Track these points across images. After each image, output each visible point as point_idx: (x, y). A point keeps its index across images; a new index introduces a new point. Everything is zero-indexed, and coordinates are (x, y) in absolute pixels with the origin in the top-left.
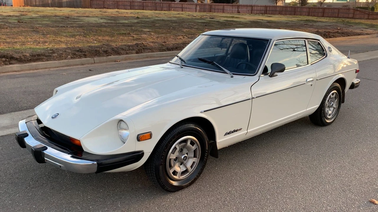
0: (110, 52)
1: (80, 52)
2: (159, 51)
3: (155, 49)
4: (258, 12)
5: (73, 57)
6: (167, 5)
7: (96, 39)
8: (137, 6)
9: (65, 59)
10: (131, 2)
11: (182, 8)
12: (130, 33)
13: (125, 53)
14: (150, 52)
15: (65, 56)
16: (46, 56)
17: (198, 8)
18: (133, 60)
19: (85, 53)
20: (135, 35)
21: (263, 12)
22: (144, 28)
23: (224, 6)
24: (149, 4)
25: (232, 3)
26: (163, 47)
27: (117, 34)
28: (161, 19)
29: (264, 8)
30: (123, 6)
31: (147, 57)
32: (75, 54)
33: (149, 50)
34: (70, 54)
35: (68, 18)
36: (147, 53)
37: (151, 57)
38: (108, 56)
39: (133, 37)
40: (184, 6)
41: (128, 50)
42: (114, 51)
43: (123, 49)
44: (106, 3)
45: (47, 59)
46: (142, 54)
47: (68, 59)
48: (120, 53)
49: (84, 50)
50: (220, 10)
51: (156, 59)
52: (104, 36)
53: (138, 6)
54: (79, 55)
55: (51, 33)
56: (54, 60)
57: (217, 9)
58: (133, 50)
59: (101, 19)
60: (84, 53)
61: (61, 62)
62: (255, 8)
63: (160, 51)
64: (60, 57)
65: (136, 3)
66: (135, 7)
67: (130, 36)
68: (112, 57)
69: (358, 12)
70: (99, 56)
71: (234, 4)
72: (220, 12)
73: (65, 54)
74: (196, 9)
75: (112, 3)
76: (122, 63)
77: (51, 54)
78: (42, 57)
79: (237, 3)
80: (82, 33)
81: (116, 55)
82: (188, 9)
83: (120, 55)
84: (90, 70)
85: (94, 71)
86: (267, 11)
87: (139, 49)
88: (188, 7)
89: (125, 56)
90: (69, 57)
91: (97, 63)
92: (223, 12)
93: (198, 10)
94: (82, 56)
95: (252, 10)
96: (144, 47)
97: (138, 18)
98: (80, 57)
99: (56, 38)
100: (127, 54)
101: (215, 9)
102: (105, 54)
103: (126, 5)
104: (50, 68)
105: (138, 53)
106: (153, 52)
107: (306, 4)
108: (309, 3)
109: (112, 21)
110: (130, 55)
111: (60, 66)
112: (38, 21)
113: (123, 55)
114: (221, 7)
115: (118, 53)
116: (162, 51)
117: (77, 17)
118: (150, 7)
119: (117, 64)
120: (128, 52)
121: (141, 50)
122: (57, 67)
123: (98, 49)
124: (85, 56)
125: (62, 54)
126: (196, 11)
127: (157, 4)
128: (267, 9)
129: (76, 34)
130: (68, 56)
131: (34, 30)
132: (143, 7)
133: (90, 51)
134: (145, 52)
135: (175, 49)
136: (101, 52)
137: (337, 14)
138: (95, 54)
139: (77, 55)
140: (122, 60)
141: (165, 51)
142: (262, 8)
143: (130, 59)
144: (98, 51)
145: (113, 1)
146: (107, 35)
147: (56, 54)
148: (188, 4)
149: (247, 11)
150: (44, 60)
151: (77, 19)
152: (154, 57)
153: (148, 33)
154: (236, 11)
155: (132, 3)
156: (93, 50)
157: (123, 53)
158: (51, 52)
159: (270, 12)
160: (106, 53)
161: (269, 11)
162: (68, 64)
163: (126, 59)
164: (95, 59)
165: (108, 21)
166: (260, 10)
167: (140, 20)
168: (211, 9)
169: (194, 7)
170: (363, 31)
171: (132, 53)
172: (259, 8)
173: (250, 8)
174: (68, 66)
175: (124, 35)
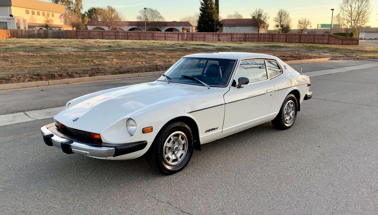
0: (65, 75)
1: (37, 76)
2: (111, 74)
3: (108, 73)
4: (237, 40)
5: (30, 80)
6: (151, 34)
7: (59, 65)
8: (121, 36)
9: (23, 82)
10: (115, 32)
11: (165, 37)
12: (93, 60)
13: (78, 76)
14: (102, 75)
15: (23, 79)
16: (6, 80)
17: (180, 37)
18: (85, 82)
19: (42, 77)
20: (98, 61)
21: (243, 39)
22: (109, 56)
23: (205, 34)
24: (133, 33)
25: (216, 32)
26: (116, 71)
27: (80, 61)
28: (132, 47)
29: (243, 36)
30: (107, 36)
31: (99, 80)
32: (32, 78)
33: (102, 74)
34: (27, 78)
35: (43, 47)
36: (99, 76)
37: (102, 80)
38: (62, 79)
39: (95, 63)
40: (166, 36)
41: (82, 74)
42: (68, 75)
43: (77, 73)
44: (92, 33)
45: (6, 82)
46: (95, 77)
47: (25, 82)
48: (74, 77)
49: (41, 75)
50: (201, 38)
51: (106, 80)
52: (68, 63)
53: (123, 36)
54: (36, 79)
55: (20, 61)
56: (13, 83)
57: (198, 38)
58: (87, 73)
59: (74, 48)
60: (40, 77)
61: (18, 85)
62: (235, 36)
63: (113, 75)
64: (18, 80)
65: (121, 33)
66: (119, 37)
67: (93, 63)
68: (66, 80)
69: (333, 38)
70: (54, 79)
71: (217, 33)
72: (202, 41)
73: (23, 78)
74: (178, 38)
75: (97, 34)
76: (74, 85)
77: (10, 78)
78: (2, 80)
79: (221, 32)
80: (48, 61)
81: (70, 78)
82: (170, 38)
83: (73, 78)
84: (42, 90)
85: (46, 91)
86: (246, 38)
87: (92, 73)
88: (170, 36)
89: (78, 78)
90: (27, 80)
91: (51, 85)
92: (205, 40)
93: (180, 39)
94: (39, 79)
95: (232, 38)
96: (98, 71)
97: (110, 46)
98: (37, 80)
99: (23, 66)
100: (80, 77)
101: (196, 38)
102: (59, 78)
103: (111, 35)
104: (8, 89)
105: (91, 76)
106: (106, 75)
107: (289, 31)
108: (291, 30)
109: (82, 50)
110: (82, 78)
111: (18, 87)
112: (12, 51)
113: (76, 77)
114: (203, 36)
115: (72, 77)
116: (114, 74)
117: (52, 47)
118: (134, 36)
119: (69, 85)
120: (81, 75)
121: (95, 73)
122: (15, 89)
123: (54, 73)
124: (41, 79)
125: (20, 78)
126: (178, 40)
127: (140, 34)
128: (246, 37)
129: (42, 62)
130: (25, 79)
131: (4, 59)
132: (128, 36)
133: (47, 75)
134: (97, 75)
135: (127, 72)
136: (56, 75)
137: (313, 40)
138: (51, 77)
139: (34, 78)
140: (75, 82)
141: (117, 74)
142: (241, 36)
143: (82, 81)
144: (53, 74)
145: (98, 32)
146: (71, 62)
147: (15, 78)
148: (171, 33)
149: (228, 39)
150: (3, 83)
151: (50, 49)
152: (106, 79)
153: (111, 59)
154: (217, 39)
155: (117, 33)
156: (49, 74)
157: (76, 76)
158: (10, 76)
159: (249, 40)
160: (61, 77)
161: (248, 38)
162: (25, 86)
163: (78, 82)
164: (49, 81)
165: (79, 50)
166: (240, 38)
167: (111, 48)
168: (192, 38)
169: (176, 36)
170: (320, 55)
171: (85, 76)
172: (238, 36)
173: (230, 36)
174: (24, 88)
175: (87, 62)
